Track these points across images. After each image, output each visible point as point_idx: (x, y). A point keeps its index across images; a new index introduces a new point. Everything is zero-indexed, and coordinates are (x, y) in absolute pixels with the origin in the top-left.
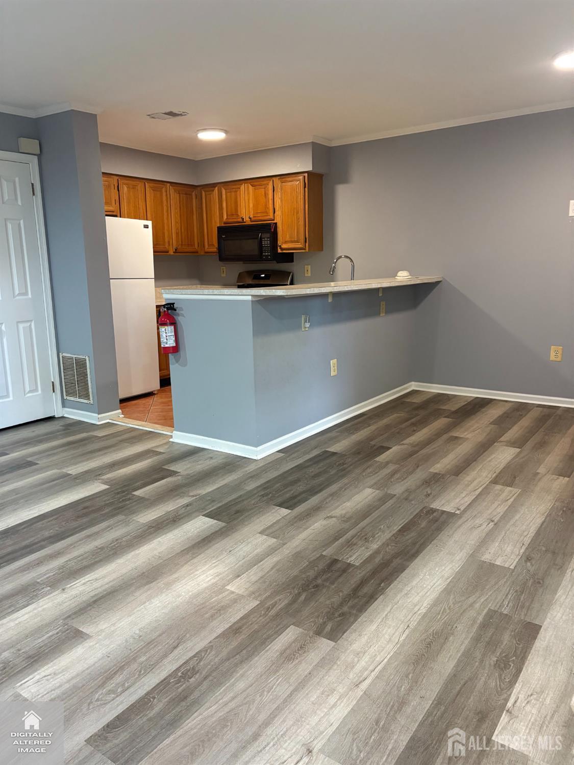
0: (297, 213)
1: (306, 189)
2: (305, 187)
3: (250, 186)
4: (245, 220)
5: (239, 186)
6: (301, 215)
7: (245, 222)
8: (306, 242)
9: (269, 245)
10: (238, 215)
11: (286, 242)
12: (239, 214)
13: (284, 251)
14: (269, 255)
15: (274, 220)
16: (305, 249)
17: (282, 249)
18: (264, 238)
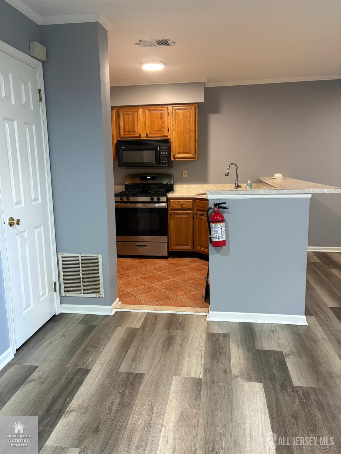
0: (190, 132)
1: (196, 115)
2: (196, 114)
3: (147, 111)
4: (141, 136)
5: (136, 110)
6: (192, 134)
7: (141, 138)
8: (196, 153)
9: (166, 155)
10: (134, 132)
11: (179, 153)
12: (136, 131)
13: (176, 160)
14: (167, 163)
15: (168, 137)
16: (195, 158)
17: (174, 158)
18: (163, 150)
